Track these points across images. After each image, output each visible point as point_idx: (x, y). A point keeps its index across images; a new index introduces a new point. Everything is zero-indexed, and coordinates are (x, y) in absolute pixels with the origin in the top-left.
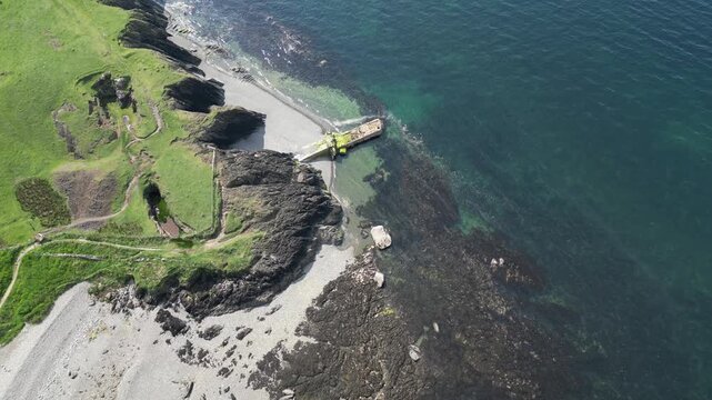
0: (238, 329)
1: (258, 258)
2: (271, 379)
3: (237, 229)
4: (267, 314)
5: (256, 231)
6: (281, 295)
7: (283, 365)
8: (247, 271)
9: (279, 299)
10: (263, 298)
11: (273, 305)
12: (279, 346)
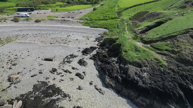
0: (84, 73)
1: (139, 65)
2: (37, 93)
3: (158, 49)
4: (95, 86)
5: (164, 59)
6: (115, 94)
7: (47, 100)
8: (126, 62)
9: (110, 93)
10: (108, 80)
11: (104, 89)
12: (65, 96)
